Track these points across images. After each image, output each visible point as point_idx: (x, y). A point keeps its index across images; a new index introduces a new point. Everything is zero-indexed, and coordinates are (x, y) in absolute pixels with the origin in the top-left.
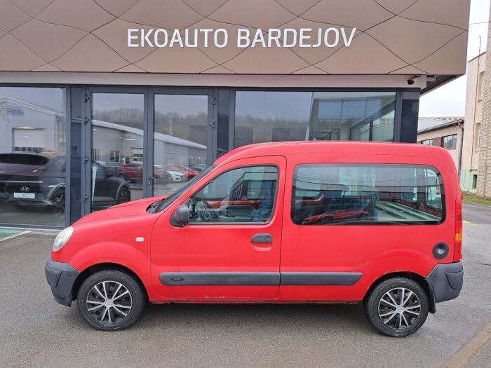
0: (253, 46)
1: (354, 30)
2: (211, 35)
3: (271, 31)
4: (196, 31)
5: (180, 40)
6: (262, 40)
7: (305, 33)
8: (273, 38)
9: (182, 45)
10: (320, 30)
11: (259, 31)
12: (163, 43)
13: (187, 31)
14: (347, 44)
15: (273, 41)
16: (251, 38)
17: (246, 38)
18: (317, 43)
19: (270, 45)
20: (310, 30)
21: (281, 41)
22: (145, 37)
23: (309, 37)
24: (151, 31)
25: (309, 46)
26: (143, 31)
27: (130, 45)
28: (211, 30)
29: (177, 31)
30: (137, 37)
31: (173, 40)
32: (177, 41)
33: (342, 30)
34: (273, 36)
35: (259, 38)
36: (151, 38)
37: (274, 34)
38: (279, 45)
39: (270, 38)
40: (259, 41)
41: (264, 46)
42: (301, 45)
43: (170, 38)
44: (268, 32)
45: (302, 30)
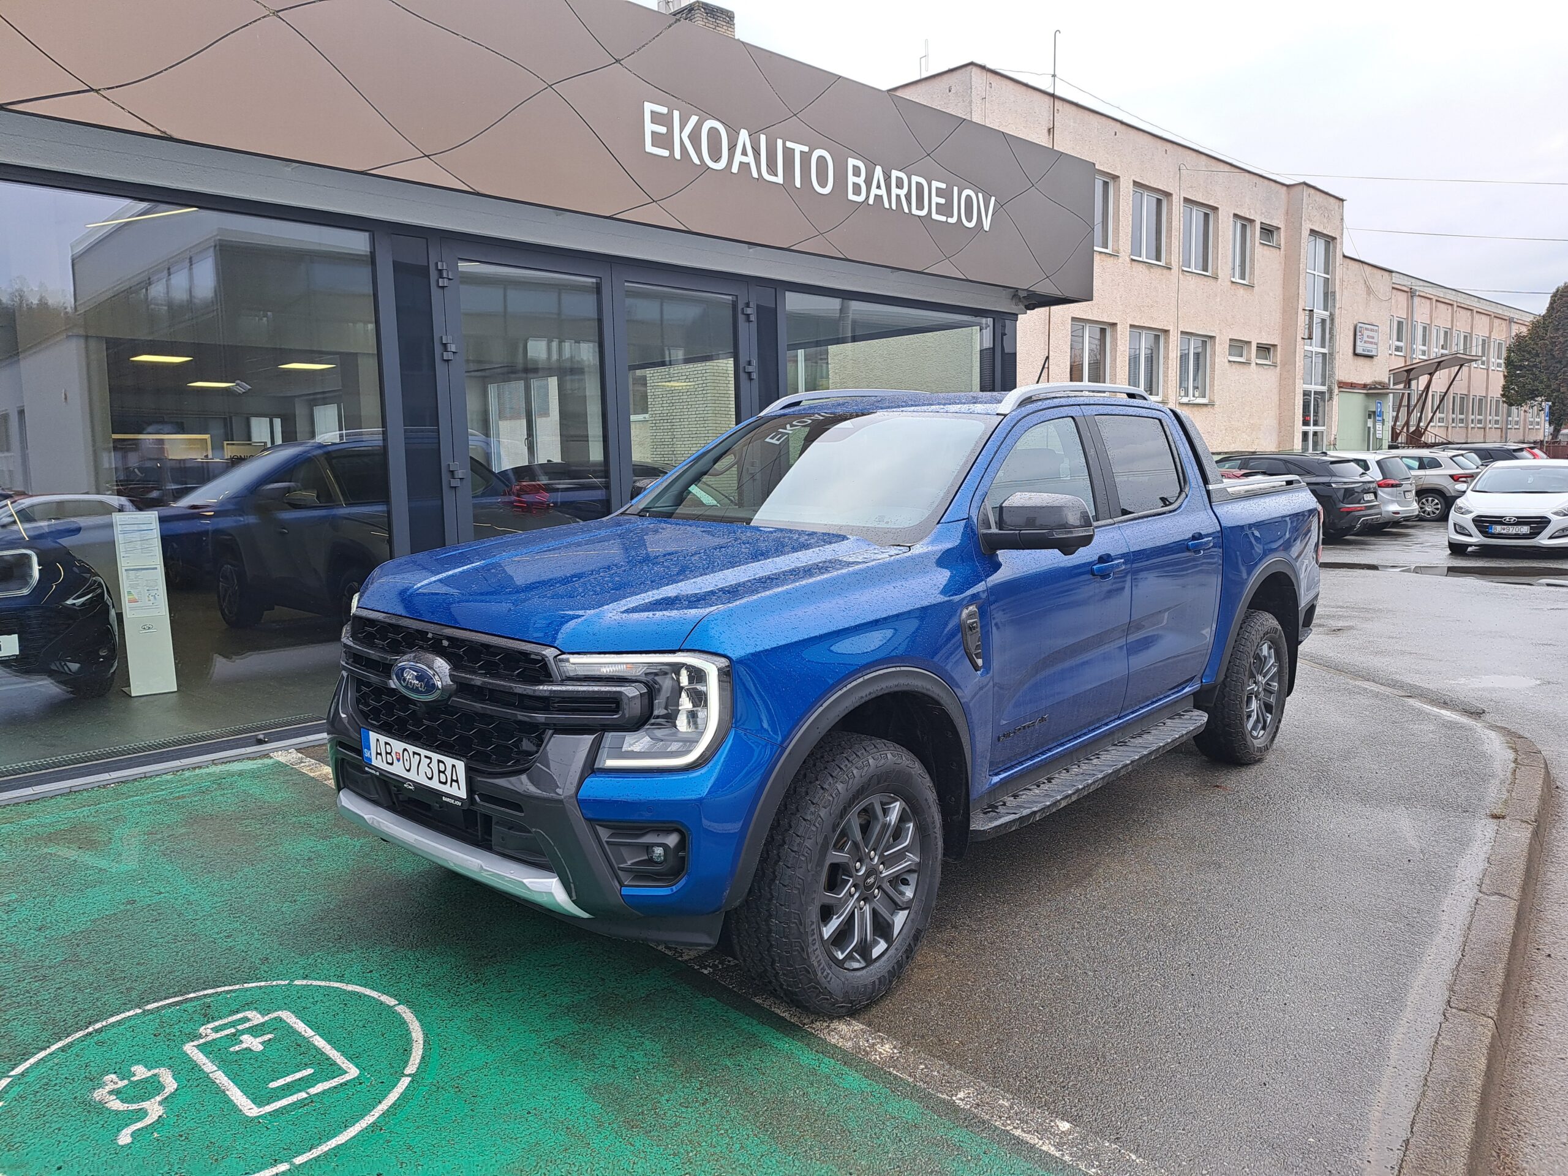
0: (871, 202)
1: (993, 199)
2: (806, 157)
3: (895, 174)
4: (780, 142)
5: (750, 159)
6: (883, 192)
7: (940, 193)
8: (899, 191)
9: (755, 175)
10: (956, 189)
11: (878, 171)
12: (717, 159)
13: (763, 138)
14: (987, 227)
15: (898, 196)
16: (868, 182)
17: (861, 181)
18: (952, 216)
19: (894, 207)
20: (943, 186)
21: (908, 196)
22: (681, 136)
23: (942, 201)
24: (694, 119)
25: (943, 218)
26: (676, 114)
27: (649, 148)
28: (806, 149)
29: (744, 136)
30: (663, 130)
31: (738, 158)
32: (745, 159)
33: (980, 195)
34: (897, 187)
35: (879, 187)
36: (695, 137)
37: (900, 185)
38: (906, 210)
39: (895, 191)
40: (879, 192)
41: (887, 205)
42: (935, 216)
43: (732, 148)
44: (890, 177)
45: (935, 184)
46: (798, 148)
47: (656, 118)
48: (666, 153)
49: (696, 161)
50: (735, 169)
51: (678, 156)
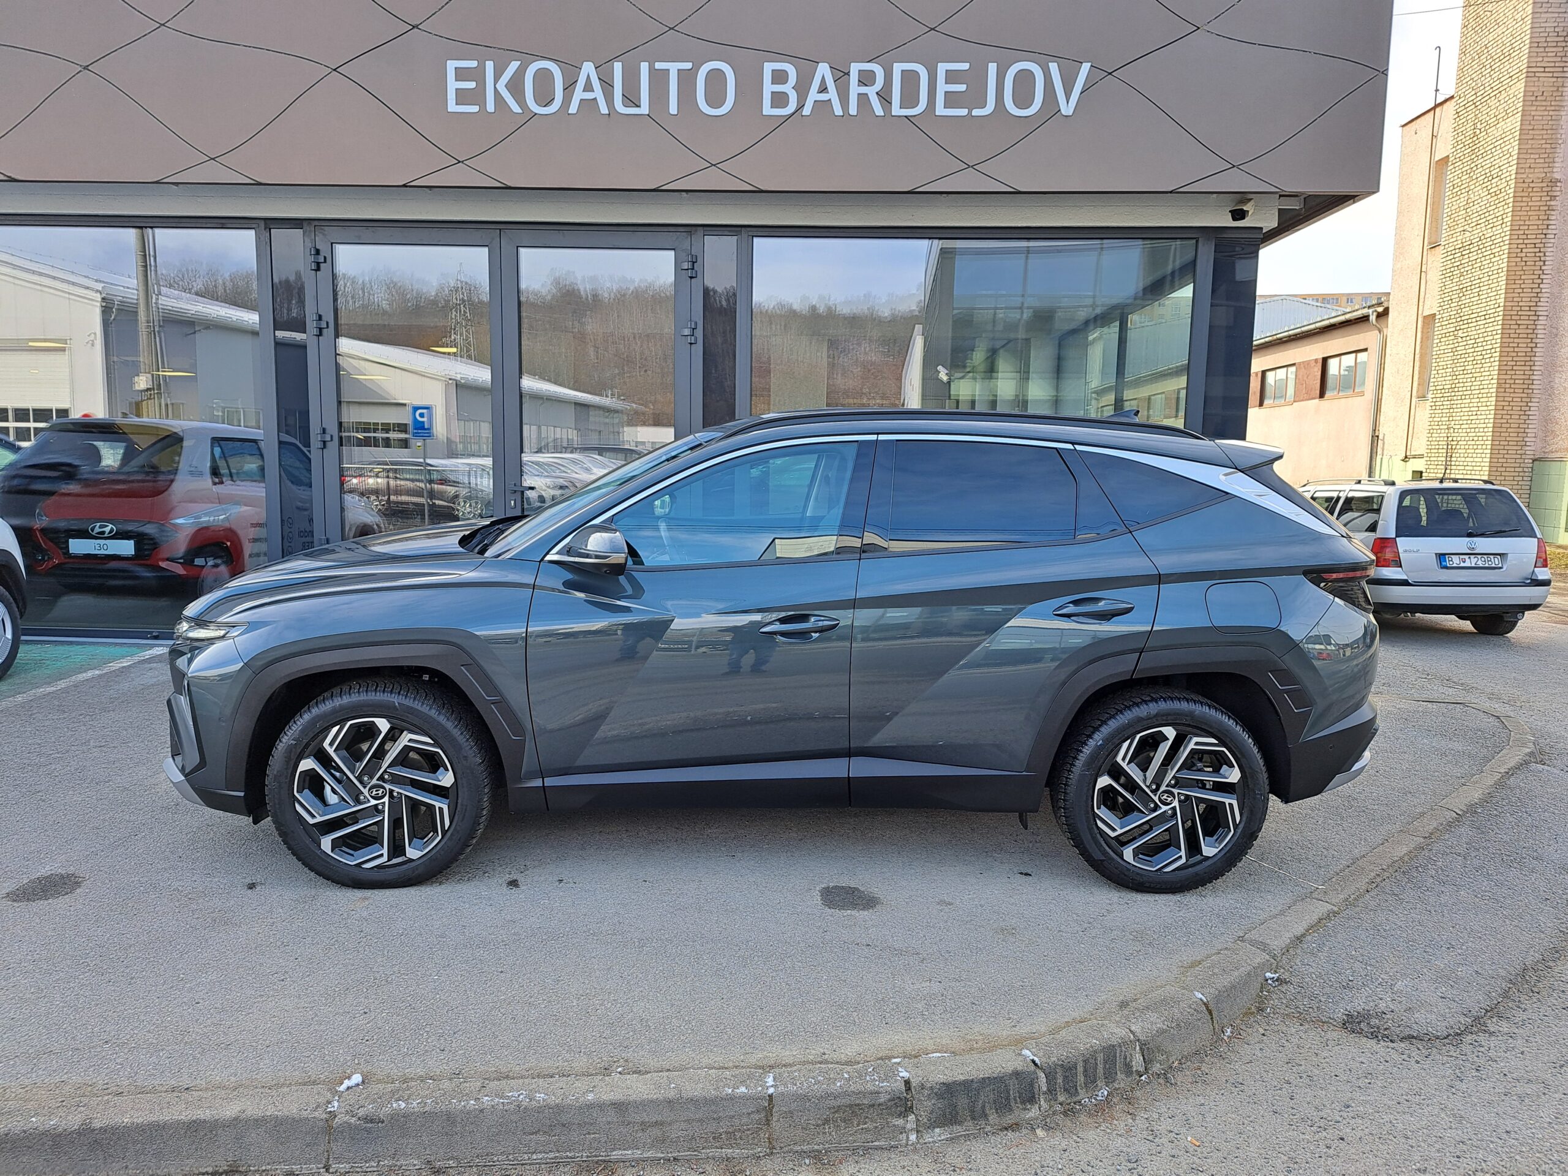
0: (807, 111)
1: (1086, 67)
4: (644, 67)
5: (598, 93)
6: (832, 94)
7: (951, 76)
8: (864, 90)
9: (604, 110)
10: (992, 68)
11: (823, 70)
12: (549, 101)
13: (618, 66)
14: (1067, 108)
15: (863, 98)
16: (802, 89)
17: (788, 88)
18: (983, 104)
19: (853, 110)
20: (965, 66)
21: (885, 97)
22: (496, 86)
23: (962, 88)
24: (514, 65)
25: (964, 112)
26: (490, 65)
27: (452, 107)
28: (689, 65)
29: (588, 68)
30: (472, 85)
31: (579, 94)
32: (589, 96)
33: (1053, 67)
34: (862, 83)
35: (823, 89)
36: (516, 86)
37: (866, 79)
38: (879, 111)
39: (855, 89)
40: (823, 97)
41: (838, 111)
42: (940, 110)
43: (569, 87)
44: (848, 74)
45: (942, 68)
46: (673, 68)
47: (461, 75)
48: (475, 109)
49: (516, 109)
50: (573, 109)
51: (490, 107)
